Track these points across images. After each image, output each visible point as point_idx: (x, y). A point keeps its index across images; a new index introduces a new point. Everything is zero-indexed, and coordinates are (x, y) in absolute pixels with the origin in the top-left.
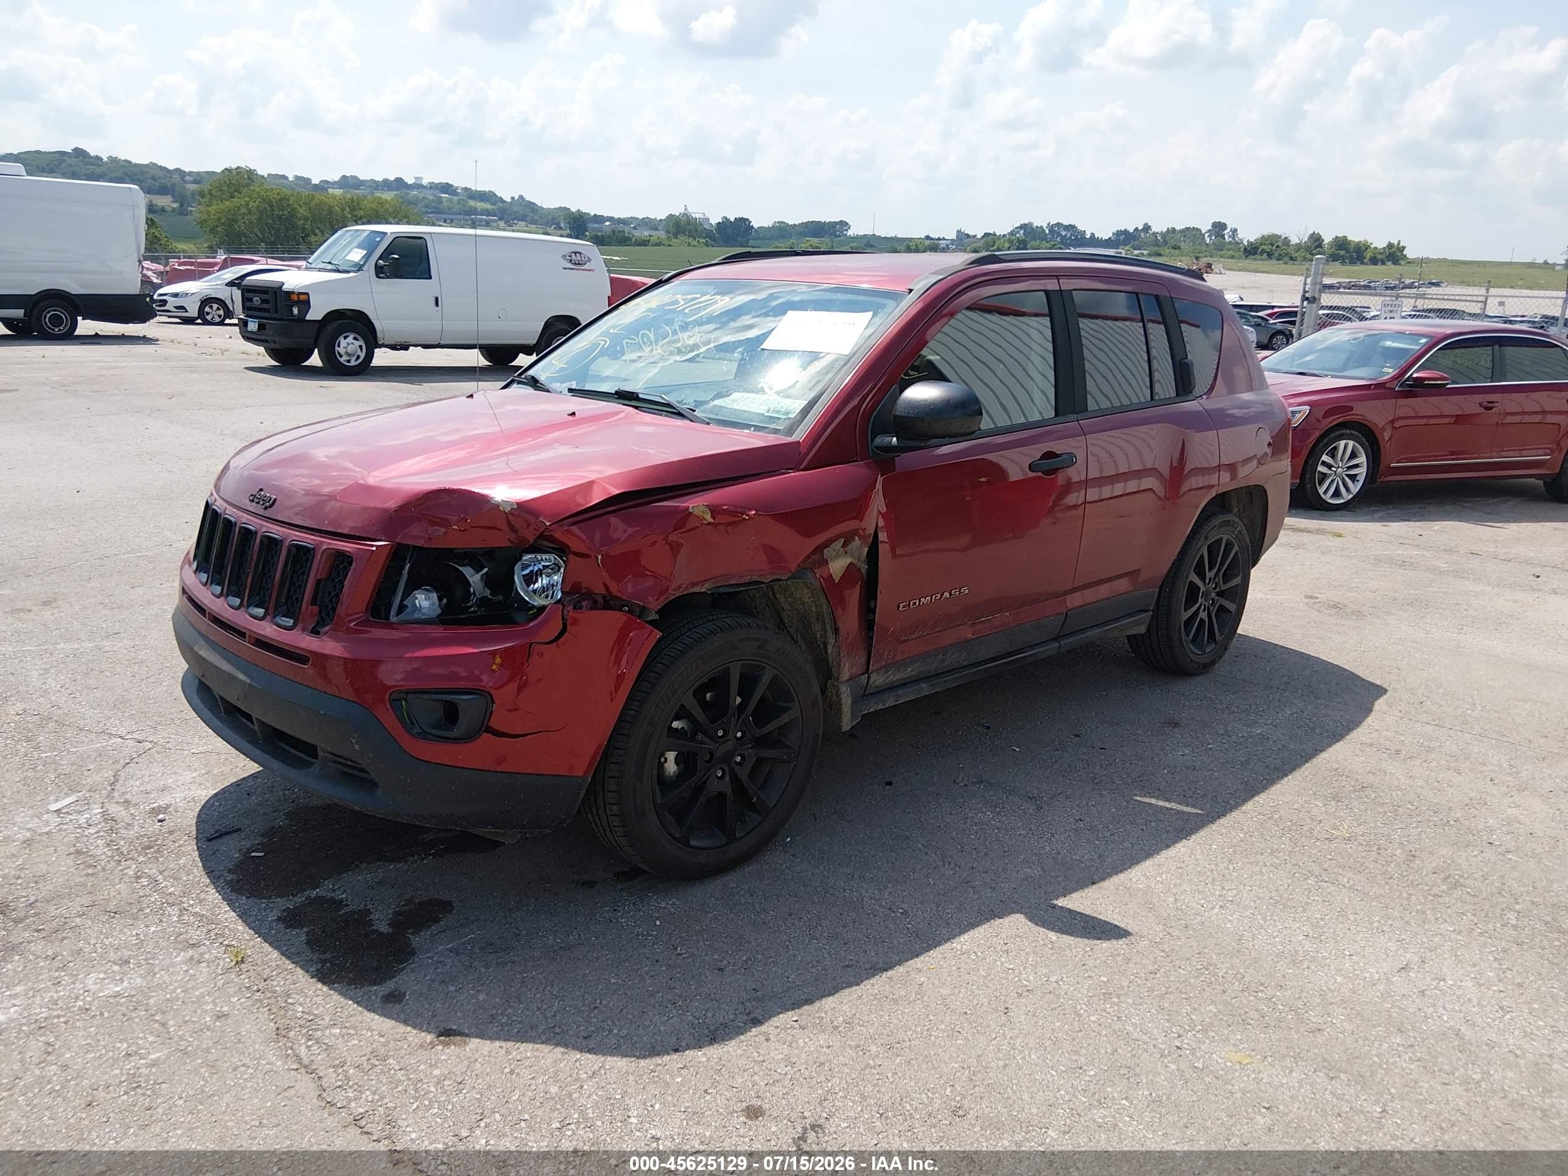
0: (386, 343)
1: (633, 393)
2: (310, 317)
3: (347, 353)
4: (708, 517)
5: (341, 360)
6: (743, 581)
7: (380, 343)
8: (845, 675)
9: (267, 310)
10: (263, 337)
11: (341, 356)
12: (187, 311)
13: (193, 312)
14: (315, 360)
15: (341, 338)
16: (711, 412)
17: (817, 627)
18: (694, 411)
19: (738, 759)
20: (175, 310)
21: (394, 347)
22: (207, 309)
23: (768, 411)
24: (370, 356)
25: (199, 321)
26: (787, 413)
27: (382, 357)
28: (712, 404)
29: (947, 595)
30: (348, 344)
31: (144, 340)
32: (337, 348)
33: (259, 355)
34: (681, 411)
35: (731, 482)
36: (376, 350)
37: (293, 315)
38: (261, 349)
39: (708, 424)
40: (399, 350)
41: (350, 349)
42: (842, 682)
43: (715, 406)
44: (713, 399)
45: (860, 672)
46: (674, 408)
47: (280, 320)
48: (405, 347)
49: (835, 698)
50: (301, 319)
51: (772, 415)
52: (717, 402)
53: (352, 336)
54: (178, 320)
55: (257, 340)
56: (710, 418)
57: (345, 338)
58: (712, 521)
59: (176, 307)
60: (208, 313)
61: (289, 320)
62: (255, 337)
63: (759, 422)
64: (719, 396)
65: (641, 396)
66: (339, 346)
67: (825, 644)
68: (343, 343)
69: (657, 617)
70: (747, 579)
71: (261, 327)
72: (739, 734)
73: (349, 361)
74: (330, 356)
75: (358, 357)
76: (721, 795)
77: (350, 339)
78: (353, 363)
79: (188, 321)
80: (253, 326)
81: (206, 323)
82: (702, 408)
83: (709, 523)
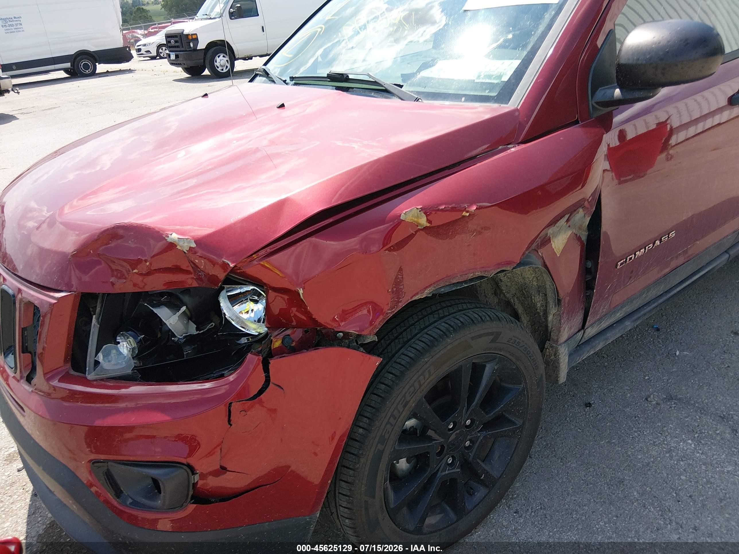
0: (240, 57)
1: (342, 74)
2: (199, 48)
3: (221, 66)
4: (423, 221)
5: (219, 69)
6: (465, 278)
7: (237, 57)
8: (564, 335)
9: (178, 47)
10: (179, 62)
11: (218, 67)
12: (151, 53)
13: (154, 53)
14: (206, 72)
15: (217, 57)
16: (419, 85)
17: (538, 300)
18: (401, 86)
19: (468, 443)
20: (145, 53)
21: (245, 59)
22: (160, 50)
23: (479, 77)
24: (233, 66)
25: (158, 58)
26: (500, 76)
27: (240, 65)
28: (419, 76)
29: (658, 242)
30: (221, 60)
31: (130, 71)
32: (215, 63)
33: (180, 73)
34: (389, 88)
35: (447, 172)
36: (235, 62)
37: (191, 48)
38: (180, 69)
39: (417, 100)
40: (247, 60)
41: (222, 63)
42: (561, 344)
43: (423, 78)
44: (419, 71)
45: (577, 330)
46: (382, 86)
47: (186, 51)
48: (250, 58)
49: (553, 357)
50: (195, 50)
51: (484, 81)
52: (425, 73)
53: (222, 56)
54: (148, 58)
55: (177, 64)
56: (418, 93)
57: (219, 57)
58: (428, 225)
59: (146, 52)
60: (161, 53)
61: (190, 51)
62: (175, 62)
63: (471, 90)
64: (425, 66)
65: (351, 77)
66: (216, 62)
67: (546, 314)
68: (218, 60)
69: (376, 339)
70: (470, 276)
71: (177, 56)
72: (468, 422)
73: (222, 70)
74: (213, 69)
75: (227, 67)
76: (453, 481)
77: (221, 57)
78: (225, 71)
79: (153, 58)
80: (173, 57)
81: (161, 58)
82: (409, 82)
83: (426, 228)
